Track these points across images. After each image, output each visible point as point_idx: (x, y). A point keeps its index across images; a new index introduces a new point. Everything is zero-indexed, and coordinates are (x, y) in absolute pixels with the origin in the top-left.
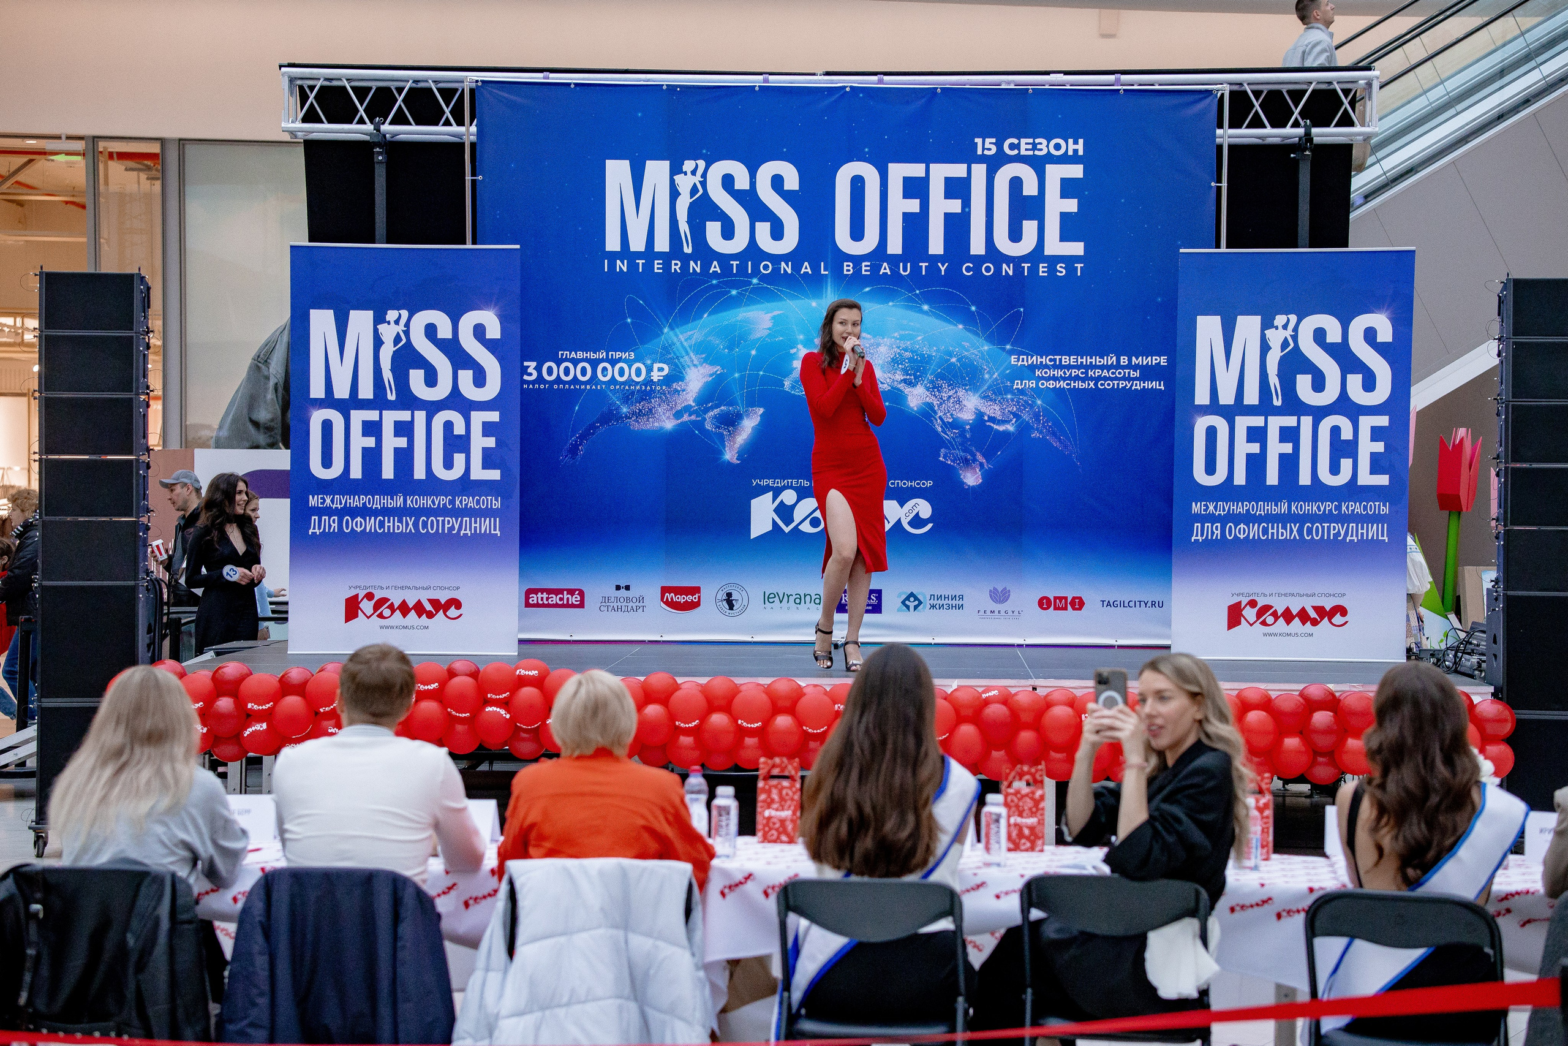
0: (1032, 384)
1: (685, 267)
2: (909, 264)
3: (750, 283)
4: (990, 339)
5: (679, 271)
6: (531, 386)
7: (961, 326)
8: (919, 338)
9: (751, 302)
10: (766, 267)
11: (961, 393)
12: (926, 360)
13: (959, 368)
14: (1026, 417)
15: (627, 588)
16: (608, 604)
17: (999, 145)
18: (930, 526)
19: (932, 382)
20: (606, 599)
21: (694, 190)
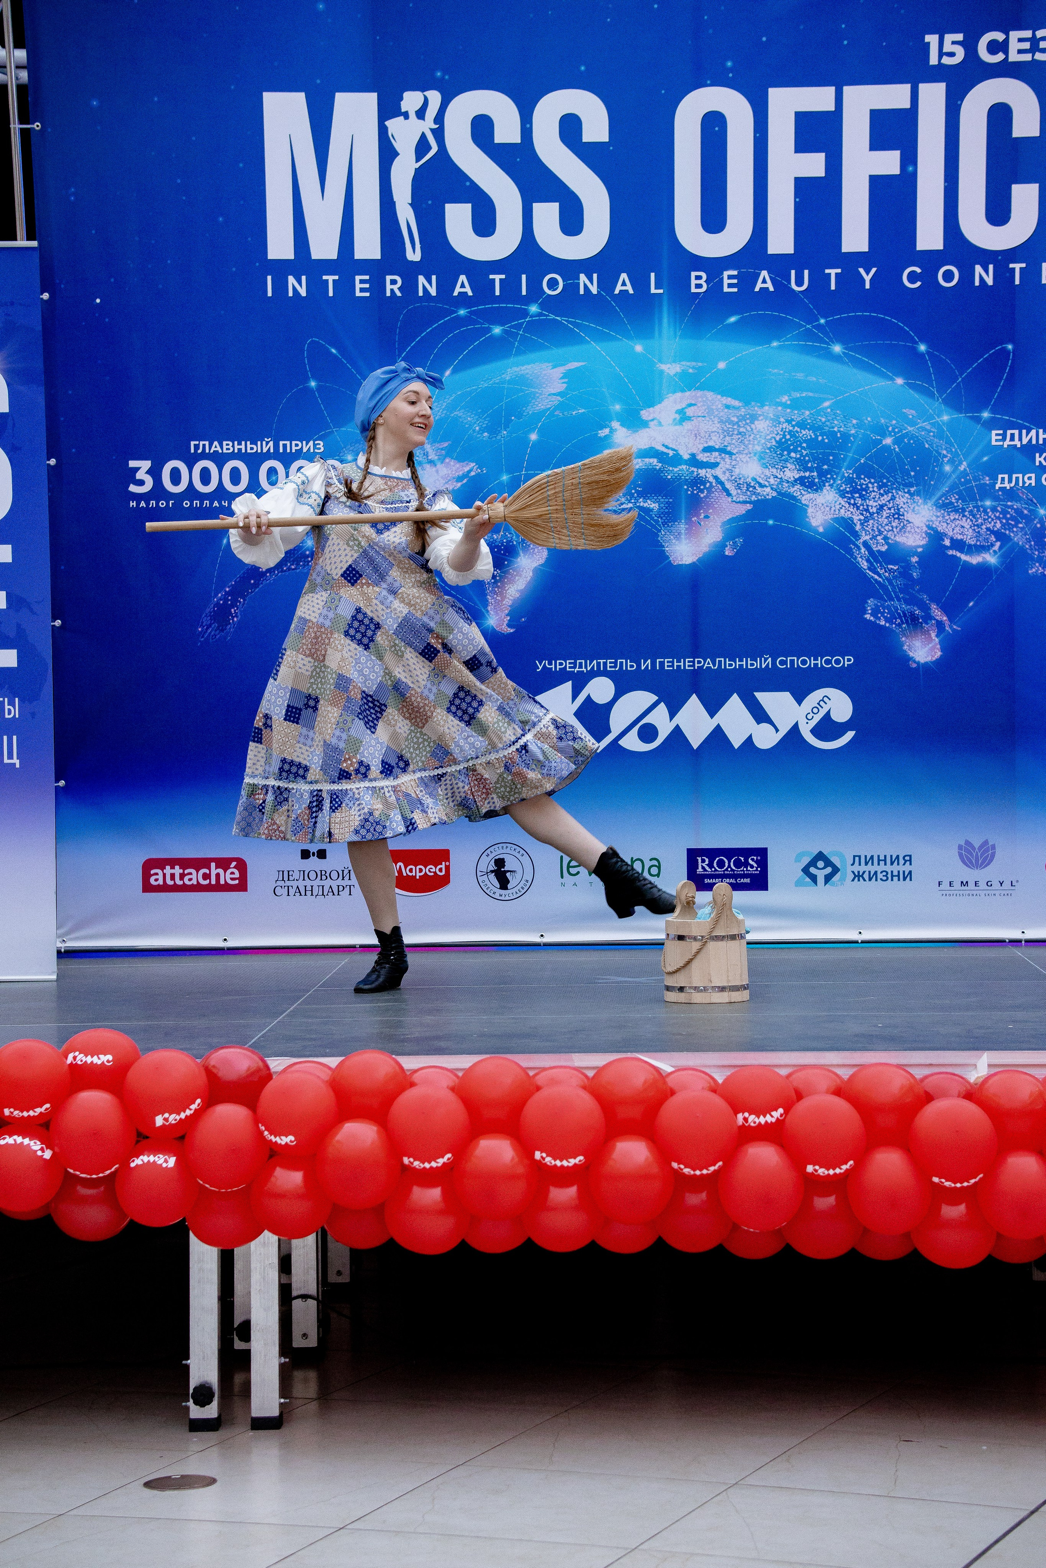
0: (1030, 479)
1: (409, 286)
2: (806, 272)
3: (526, 313)
4: (953, 403)
5: (399, 294)
6: (143, 504)
7: (900, 381)
8: (827, 404)
9: (528, 346)
10: (553, 284)
11: (902, 499)
12: (839, 442)
13: (897, 454)
14: (1018, 538)
15: (322, 854)
16: (288, 883)
17: (970, 46)
18: (850, 735)
19: (850, 481)
20: (285, 875)
21: (422, 146)
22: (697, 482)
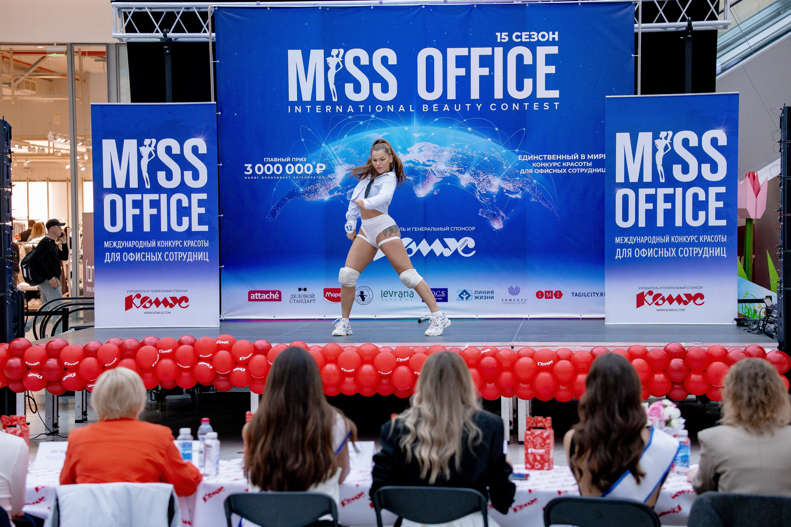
0: (531, 171)
1: (333, 109)
2: (460, 105)
3: (370, 118)
4: (506, 146)
5: (330, 112)
6: (249, 178)
7: (490, 139)
8: (466, 146)
9: (371, 128)
10: (379, 108)
11: (490, 177)
12: (470, 159)
13: (489, 163)
14: (527, 190)
15: (305, 290)
16: (294, 299)
17: (510, 36)
18: (474, 252)
19: (474, 171)
20: (293, 296)
21: (338, 66)
22: (425, 171)
